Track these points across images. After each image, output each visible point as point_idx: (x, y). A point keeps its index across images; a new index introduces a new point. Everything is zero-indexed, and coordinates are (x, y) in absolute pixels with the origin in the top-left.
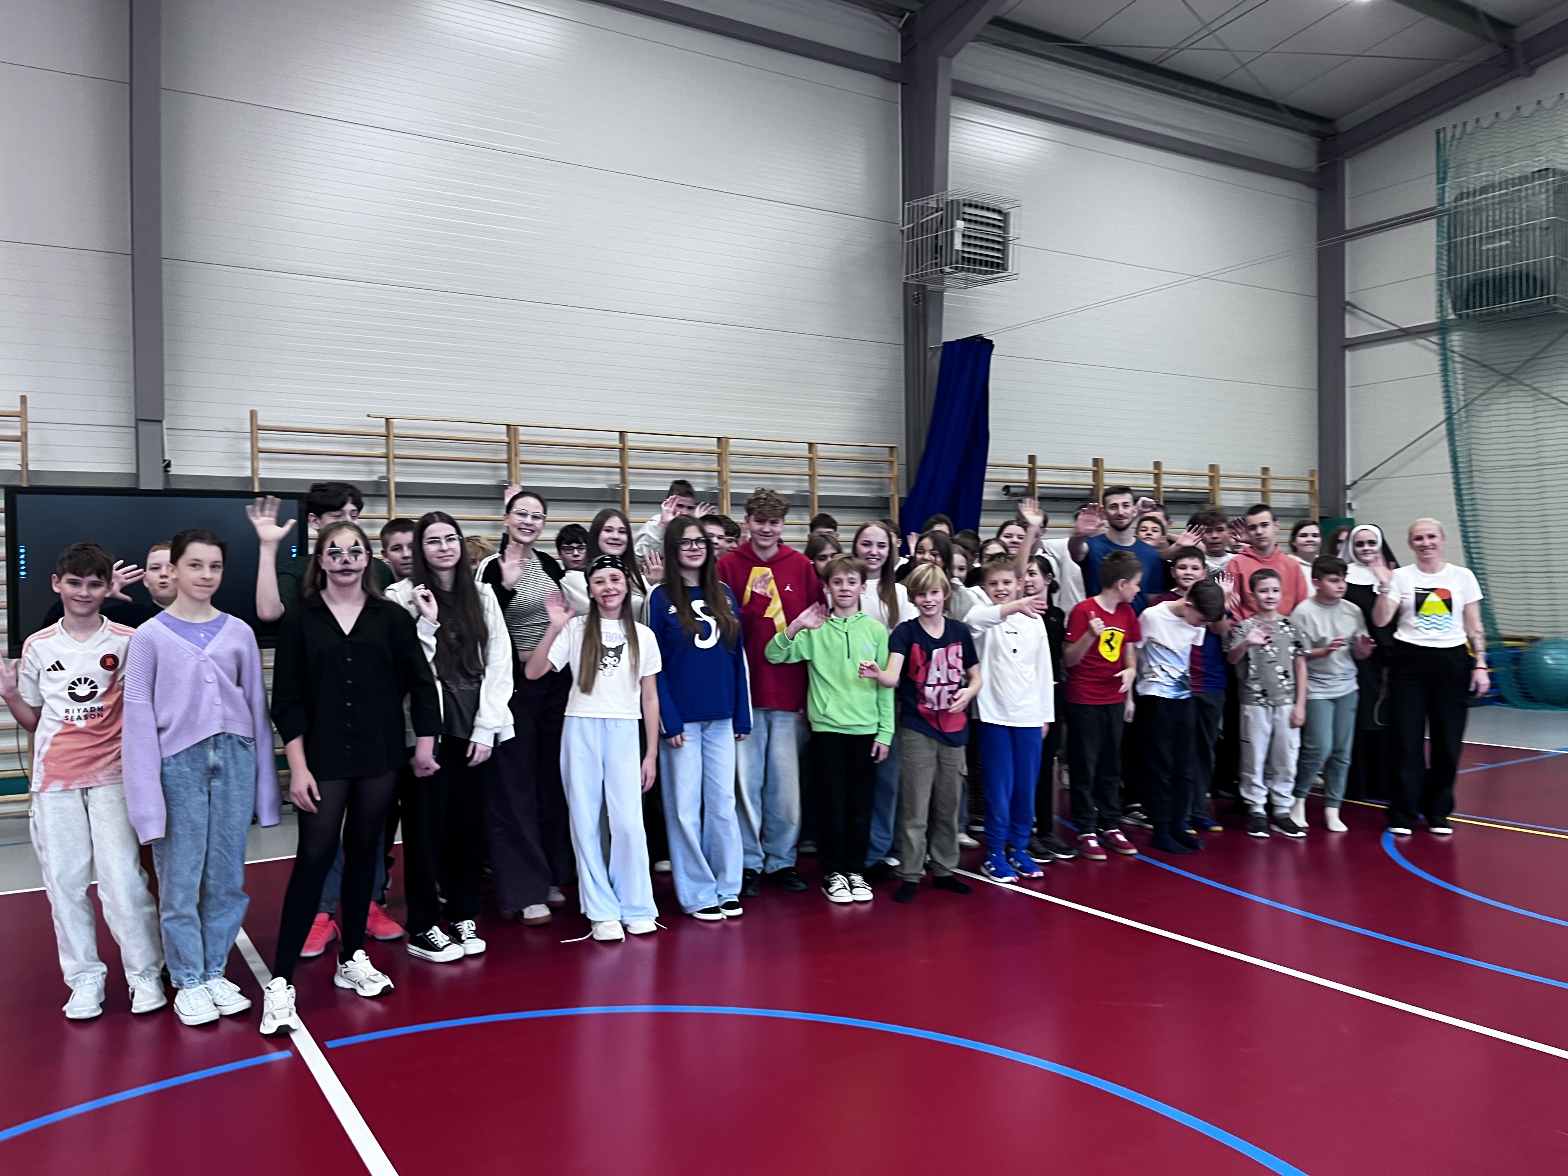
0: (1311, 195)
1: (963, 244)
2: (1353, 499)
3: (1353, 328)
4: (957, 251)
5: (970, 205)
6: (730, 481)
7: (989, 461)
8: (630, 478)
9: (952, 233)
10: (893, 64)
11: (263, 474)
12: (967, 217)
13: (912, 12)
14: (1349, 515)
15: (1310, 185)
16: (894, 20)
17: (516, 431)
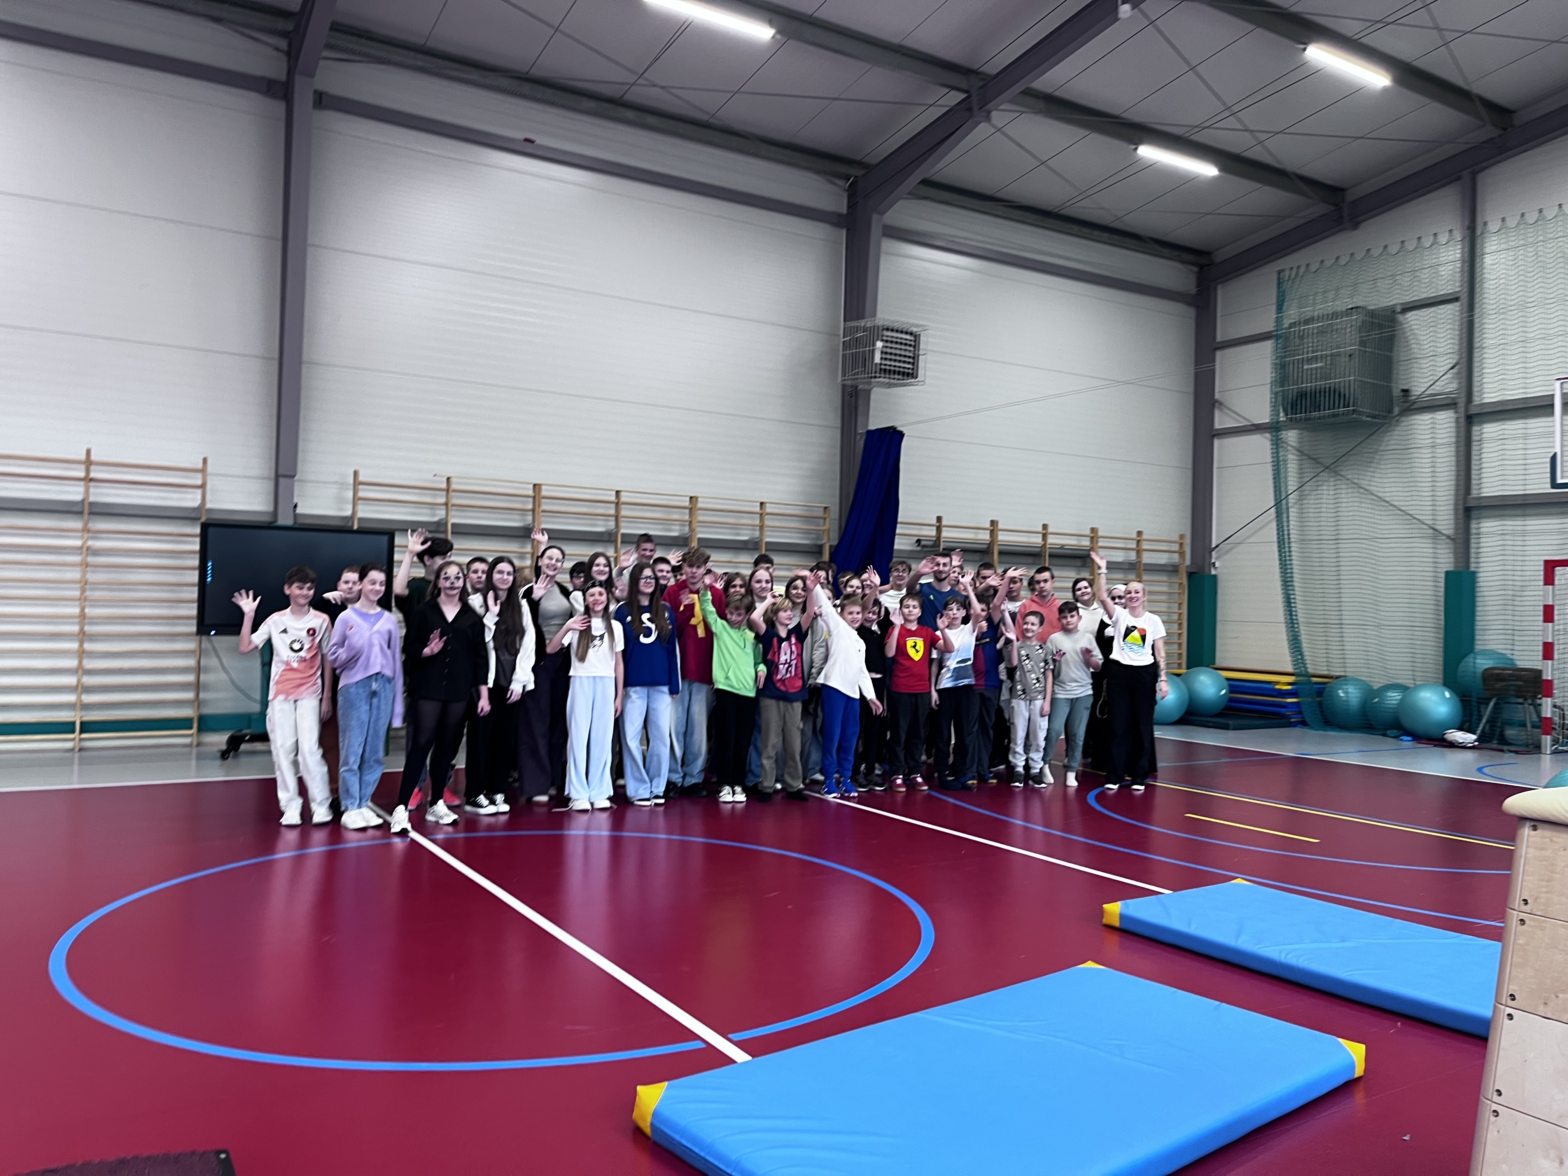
0: (1191, 312)
1: (881, 358)
2: (1217, 558)
3: (1221, 421)
4: (876, 364)
5: (887, 329)
6: (698, 529)
7: (899, 520)
8: (622, 524)
9: (873, 351)
10: (840, 215)
11: (360, 515)
12: (885, 338)
13: (856, 177)
14: (1213, 572)
15: (1189, 304)
16: (841, 183)
17: (540, 490)
